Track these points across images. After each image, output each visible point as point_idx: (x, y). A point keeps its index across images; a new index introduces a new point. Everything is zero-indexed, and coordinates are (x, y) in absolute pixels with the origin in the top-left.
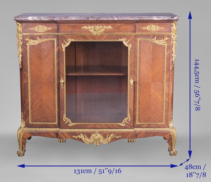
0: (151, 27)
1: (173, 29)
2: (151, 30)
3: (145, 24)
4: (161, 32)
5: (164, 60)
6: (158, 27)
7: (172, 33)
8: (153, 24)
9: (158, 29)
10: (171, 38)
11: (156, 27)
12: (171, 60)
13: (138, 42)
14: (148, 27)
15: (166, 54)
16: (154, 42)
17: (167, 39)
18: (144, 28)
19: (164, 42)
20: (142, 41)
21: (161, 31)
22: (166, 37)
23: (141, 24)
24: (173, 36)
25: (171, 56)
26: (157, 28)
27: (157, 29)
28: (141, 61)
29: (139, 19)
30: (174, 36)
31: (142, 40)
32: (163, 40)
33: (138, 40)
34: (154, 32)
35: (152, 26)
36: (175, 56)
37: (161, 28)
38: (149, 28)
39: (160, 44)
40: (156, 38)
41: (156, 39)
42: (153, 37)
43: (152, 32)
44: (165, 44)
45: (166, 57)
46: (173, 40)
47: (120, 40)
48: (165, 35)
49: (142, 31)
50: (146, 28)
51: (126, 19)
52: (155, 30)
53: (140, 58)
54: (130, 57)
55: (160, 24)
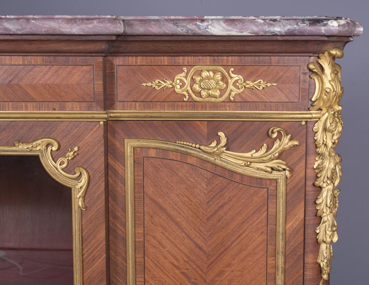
0: (198, 79)
1: (322, 89)
2: (199, 94)
3: (165, 60)
4: (255, 105)
5: (271, 261)
6: (236, 77)
7: (314, 113)
8: (208, 59)
9: (233, 91)
10: (310, 141)
11: (224, 78)
12: (309, 259)
13: (129, 162)
14: (181, 76)
15: (280, 229)
16: (218, 162)
17: (286, 142)
18: (158, 84)
19: (270, 164)
20: (152, 153)
21: (255, 99)
22: (280, 137)
23: (140, 60)
24: (319, 126)
25: (309, 241)
26: (231, 82)
27: (231, 87)
28: (149, 264)
29: (120, 29)
30: (325, 129)
31: (149, 148)
32: (264, 150)
33: (128, 151)
34: (215, 106)
35: (205, 74)
36: (335, 239)
37: (250, 84)
38: (187, 82)
39: (249, 171)
40: (224, 141)
41: (228, 147)
42: (213, 136)
43: (204, 105)
44: (275, 175)
45: (281, 244)
46: (322, 149)
47: (22, 149)
48: (278, 124)
49: (150, 99)
50: (168, 84)
51: (43, 31)
52: (217, 93)
53: (141, 248)
54: (82, 241)
55: (249, 59)
